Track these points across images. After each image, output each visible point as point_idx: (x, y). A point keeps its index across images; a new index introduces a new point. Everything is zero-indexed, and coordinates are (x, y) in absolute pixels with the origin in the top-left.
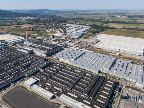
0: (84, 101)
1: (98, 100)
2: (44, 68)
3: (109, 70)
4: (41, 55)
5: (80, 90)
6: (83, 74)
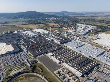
0: (75, 67)
1: (82, 69)
2: (58, 49)
3: (97, 56)
4: (57, 42)
5: (74, 63)
6: (79, 56)
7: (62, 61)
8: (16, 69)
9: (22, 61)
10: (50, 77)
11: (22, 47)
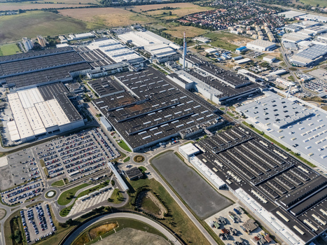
0: (278, 213)
1: (305, 221)
4: (209, 98)
5: (275, 193)
6: (291, 165)
7: (230, 183)
8: (86, 196)
9: (98, 166)
10: (193, 236)
11: (93, 110)
